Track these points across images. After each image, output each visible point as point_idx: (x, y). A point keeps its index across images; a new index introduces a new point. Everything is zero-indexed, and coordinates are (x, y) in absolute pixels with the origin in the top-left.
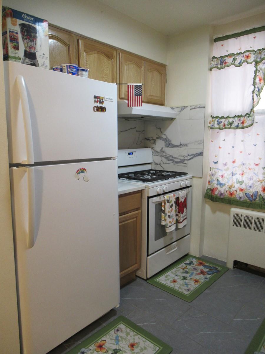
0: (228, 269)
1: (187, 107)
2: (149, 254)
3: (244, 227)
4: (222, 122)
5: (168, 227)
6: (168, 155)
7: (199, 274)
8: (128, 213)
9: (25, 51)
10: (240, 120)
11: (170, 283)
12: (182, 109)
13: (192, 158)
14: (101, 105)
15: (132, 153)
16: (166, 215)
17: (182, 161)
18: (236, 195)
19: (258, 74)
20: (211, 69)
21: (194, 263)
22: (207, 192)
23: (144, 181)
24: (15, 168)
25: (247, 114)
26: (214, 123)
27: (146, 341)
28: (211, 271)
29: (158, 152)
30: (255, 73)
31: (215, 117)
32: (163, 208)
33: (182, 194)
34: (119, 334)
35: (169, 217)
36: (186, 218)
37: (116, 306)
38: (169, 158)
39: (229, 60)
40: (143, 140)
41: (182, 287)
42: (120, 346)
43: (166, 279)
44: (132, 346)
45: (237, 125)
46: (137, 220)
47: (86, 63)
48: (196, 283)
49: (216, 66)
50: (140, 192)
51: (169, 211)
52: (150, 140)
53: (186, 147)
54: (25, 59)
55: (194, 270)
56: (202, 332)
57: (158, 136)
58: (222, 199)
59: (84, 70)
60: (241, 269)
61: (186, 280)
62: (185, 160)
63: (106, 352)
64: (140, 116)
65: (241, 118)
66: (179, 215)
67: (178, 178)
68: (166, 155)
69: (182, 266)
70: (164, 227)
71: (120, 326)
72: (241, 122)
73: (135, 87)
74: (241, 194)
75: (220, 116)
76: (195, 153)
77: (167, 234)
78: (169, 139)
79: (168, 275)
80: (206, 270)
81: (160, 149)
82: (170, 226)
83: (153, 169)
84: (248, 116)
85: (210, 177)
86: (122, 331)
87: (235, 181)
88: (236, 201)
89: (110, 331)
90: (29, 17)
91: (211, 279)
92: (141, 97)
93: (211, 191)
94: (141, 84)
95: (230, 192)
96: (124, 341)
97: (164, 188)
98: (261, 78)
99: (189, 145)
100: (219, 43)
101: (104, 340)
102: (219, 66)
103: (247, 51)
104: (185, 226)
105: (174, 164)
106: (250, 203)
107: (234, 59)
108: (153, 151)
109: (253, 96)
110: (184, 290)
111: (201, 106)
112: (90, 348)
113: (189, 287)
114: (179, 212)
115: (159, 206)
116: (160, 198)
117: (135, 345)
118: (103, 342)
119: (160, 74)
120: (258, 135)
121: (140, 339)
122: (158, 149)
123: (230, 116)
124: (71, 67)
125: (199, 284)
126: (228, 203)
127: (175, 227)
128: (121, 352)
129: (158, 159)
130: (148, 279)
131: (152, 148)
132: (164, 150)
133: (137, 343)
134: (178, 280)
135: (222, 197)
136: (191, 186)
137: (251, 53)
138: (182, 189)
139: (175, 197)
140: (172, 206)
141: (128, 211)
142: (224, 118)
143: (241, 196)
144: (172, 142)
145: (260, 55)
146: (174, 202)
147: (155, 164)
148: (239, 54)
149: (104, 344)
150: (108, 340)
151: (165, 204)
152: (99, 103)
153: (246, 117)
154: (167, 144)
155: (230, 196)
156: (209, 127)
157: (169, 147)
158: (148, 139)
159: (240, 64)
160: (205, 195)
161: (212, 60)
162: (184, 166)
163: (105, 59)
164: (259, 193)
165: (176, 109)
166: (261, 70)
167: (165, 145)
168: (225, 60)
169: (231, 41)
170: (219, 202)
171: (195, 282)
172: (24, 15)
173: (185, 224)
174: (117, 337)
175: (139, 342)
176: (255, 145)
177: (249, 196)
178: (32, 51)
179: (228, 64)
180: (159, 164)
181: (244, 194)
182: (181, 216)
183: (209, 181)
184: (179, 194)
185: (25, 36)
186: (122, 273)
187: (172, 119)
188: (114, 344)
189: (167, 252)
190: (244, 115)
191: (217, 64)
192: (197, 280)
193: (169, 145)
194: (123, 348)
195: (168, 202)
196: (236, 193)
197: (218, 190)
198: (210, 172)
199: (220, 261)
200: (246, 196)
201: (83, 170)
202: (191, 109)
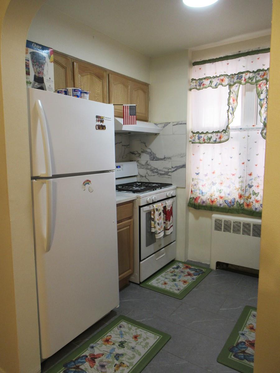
0: (212, 270)
1: (170, 123)
2: (142, 259)
3: (224, 231)
4: (202, 137)
5: (157, 233)
6: (153, 168)
7: (186, 275)
8: (122, 222)
9: (35, 76)
10: (217, 135)
11: (162, 285)
12: (165, 125)
13: (176, 170)
14: (102, 124)
15: (120, 166)
16: (156, 223)
17: (167, 173)
18: (217, 202)
19: (231, 95)
20: (190, 90)
21: (181, 267)
22: (190, 201)
23: (134, 192)
24: (34, 180)
25: (224, 130)
26: (195, 138)
27: (146, 333)
28: (197, 273)
29: (143, 165)
30: (229, 95)
31: (195, 132)
32: (152, 217)
33: (168, 203)
34: (122, 329)
35: (158, 224)
36: (172, 226)
37: (116, 307)
38: (154, 170)
39: (207, 82)
40: (128, 154)
41: (172, 287)
42: (125, 339)
43: (157, 282)
44: (136, 337)
45: (215, 140)
46: (130, 228)
47: (81, 84)
48: (185, 283)
49: (195, 87)
50: (132, 202)
51: (158, 219)
52: (135, 154)
53: (169, 160)
54: (35, 84)
55: (182, 273)
56: (195, 322)
57: (143, 150)
58: (204, 206)
59: (86, 93)
60: (223, 269)
61: (176, 281)
62: (169, 172)
63: (113, 344)
64: (128, 132)
65: (219, 133)
66: (167, 223)
67: (164, 189)
68: (151, 168)
69: (171, 270)
70: (154, 234)
71: (121, 323)
72: (219, 137)
73: (130, 107)
74: (221, 201)
75: (200, 132)
76: (178, 165)
77: (157, 241)
78: (153, 153)
79: (159, 279)
80: (192, 272)
81: (145, 162)
82: (159, 233)
83: (138, 181)
84: (224, 131)
85: (193, 187)
86: (124, 327)
87: (215, 190)
88: (217, 208)
89: (114, 328)
90: (38, 46)
91: (197, 279)
92: (135, 116)
93: (194, 200)
94: (135, 105)
95: (211, 200)
96: (127, 334)
97: (153, 198)
98: (234, 99)
99: (172, 158)
100: (197, 67)
101: (110, 336)
102: (198, 87)
103: (222, 75)
104: (171, 233)
105: (159, 176)
106: (229, 209)
107: (211, 82)
108: (139, 165)
109: (228, 114)
110: (175, 290)
111: (182, 123)
112: (98, 342)
113: (179, 287)
114: (166, 220)
115: (149, 214)
116: (150, 207)
117: (138, 337)
118: (109, 337)
119: (145, 92)
120: (233, 148)
121: (142, 331)
122: (143, 163)
123: (209, 132)
124: (76, 90)
125: (187, 284)
126: (210, 210)
127: (163, 234)
128: (126, 343)
129: (143, 172)
130: (141, 283)
131: (138, 161)
132: (149, 163)
133: (139, 335)
134: (168, 283)
135: (204, 204)
136: (175, 196)
137: (226, 77)
138: (168, 198)
139: (163, 206)
140: (161, 214)
141: (122, 220)
142: (204, 133)
143: (221, 203)
144: (156, 156)
145: (233, 79)
146: (162, 210)
147: (141, 177)
148: (215, 77)
149: (110, 339)
150: (113, 336)
151: (154, 212)
152: (100, 122)
153: (222, 133)
154: (151, 158)
155: (211, 204)
156: (190, 141)
157: (154, 160)
158: (133, 153)
159: (216, 87)
160: (189, 203)
161: (192, 82)
162: (169, 178)
163: (96, 80)
164: (236, 200)
165: (159, 125)
166: (234, 91)
167: (150, 159)
168: (203, 82)
169: (208, 65)
170: (201, 209)
171: (183, 283)
172: (34, 44)
173: (171, 231)
174: (121, 331)
175: (141, 334)
176: (231, 158)
177: (228, 202)
178: (41, 76)
179: (205, 86)
180: (144, 176)
181: (224, 201)
182: (169, 224)
183: (192, 191)
184: (166, 203)
185: (35, 63)
186: (121, 276)
187: (156, 134)
188: (119, 338)
189: (157, 258)
190: (221, 131)
191: (196, 86)
192: (185, 281)
193: (154, 158)
194: (128, 340)
195: (157, 211)
196: (217, 200)
197: (200, 199)
198: (193, 183)
199: (204, 264)
200: (225, 203)
201: (87, 182)
202: (173, 125)
